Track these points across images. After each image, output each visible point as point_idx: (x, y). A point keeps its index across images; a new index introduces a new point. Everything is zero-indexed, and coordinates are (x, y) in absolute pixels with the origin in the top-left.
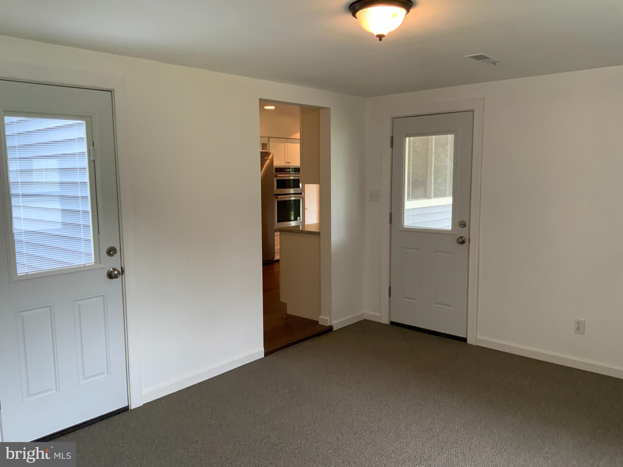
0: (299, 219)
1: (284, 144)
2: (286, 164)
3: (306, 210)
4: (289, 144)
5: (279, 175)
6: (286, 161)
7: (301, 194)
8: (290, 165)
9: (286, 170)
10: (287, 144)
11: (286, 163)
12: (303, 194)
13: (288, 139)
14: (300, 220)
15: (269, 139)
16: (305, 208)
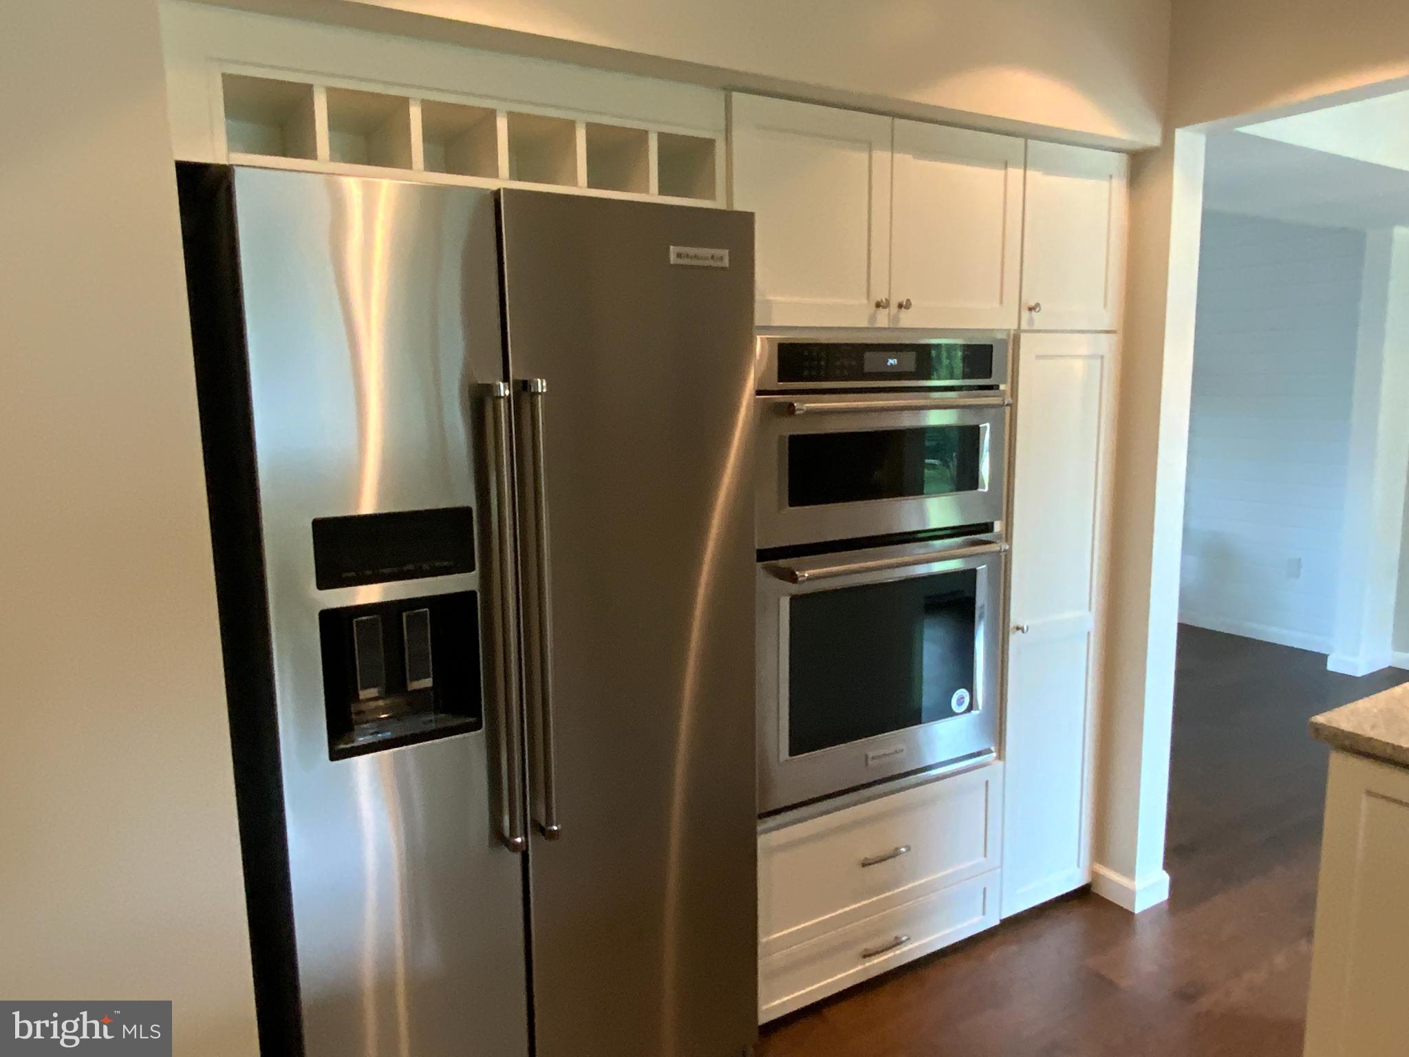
0: (960, 702)
1: (864, 156)
2: (873, 318)
3: (1014, 639)
4: (905, 160)
5: (805, 405)
6: (881, 296)
7: (988, 528)
8: (908, 320)
9: (871, 362)
10: (887, 155)
11: (878, 305)
12: (998, 527)
13: (898, 121)
14: (970, 708)
15: (731, 96)
16: (1012, 625)
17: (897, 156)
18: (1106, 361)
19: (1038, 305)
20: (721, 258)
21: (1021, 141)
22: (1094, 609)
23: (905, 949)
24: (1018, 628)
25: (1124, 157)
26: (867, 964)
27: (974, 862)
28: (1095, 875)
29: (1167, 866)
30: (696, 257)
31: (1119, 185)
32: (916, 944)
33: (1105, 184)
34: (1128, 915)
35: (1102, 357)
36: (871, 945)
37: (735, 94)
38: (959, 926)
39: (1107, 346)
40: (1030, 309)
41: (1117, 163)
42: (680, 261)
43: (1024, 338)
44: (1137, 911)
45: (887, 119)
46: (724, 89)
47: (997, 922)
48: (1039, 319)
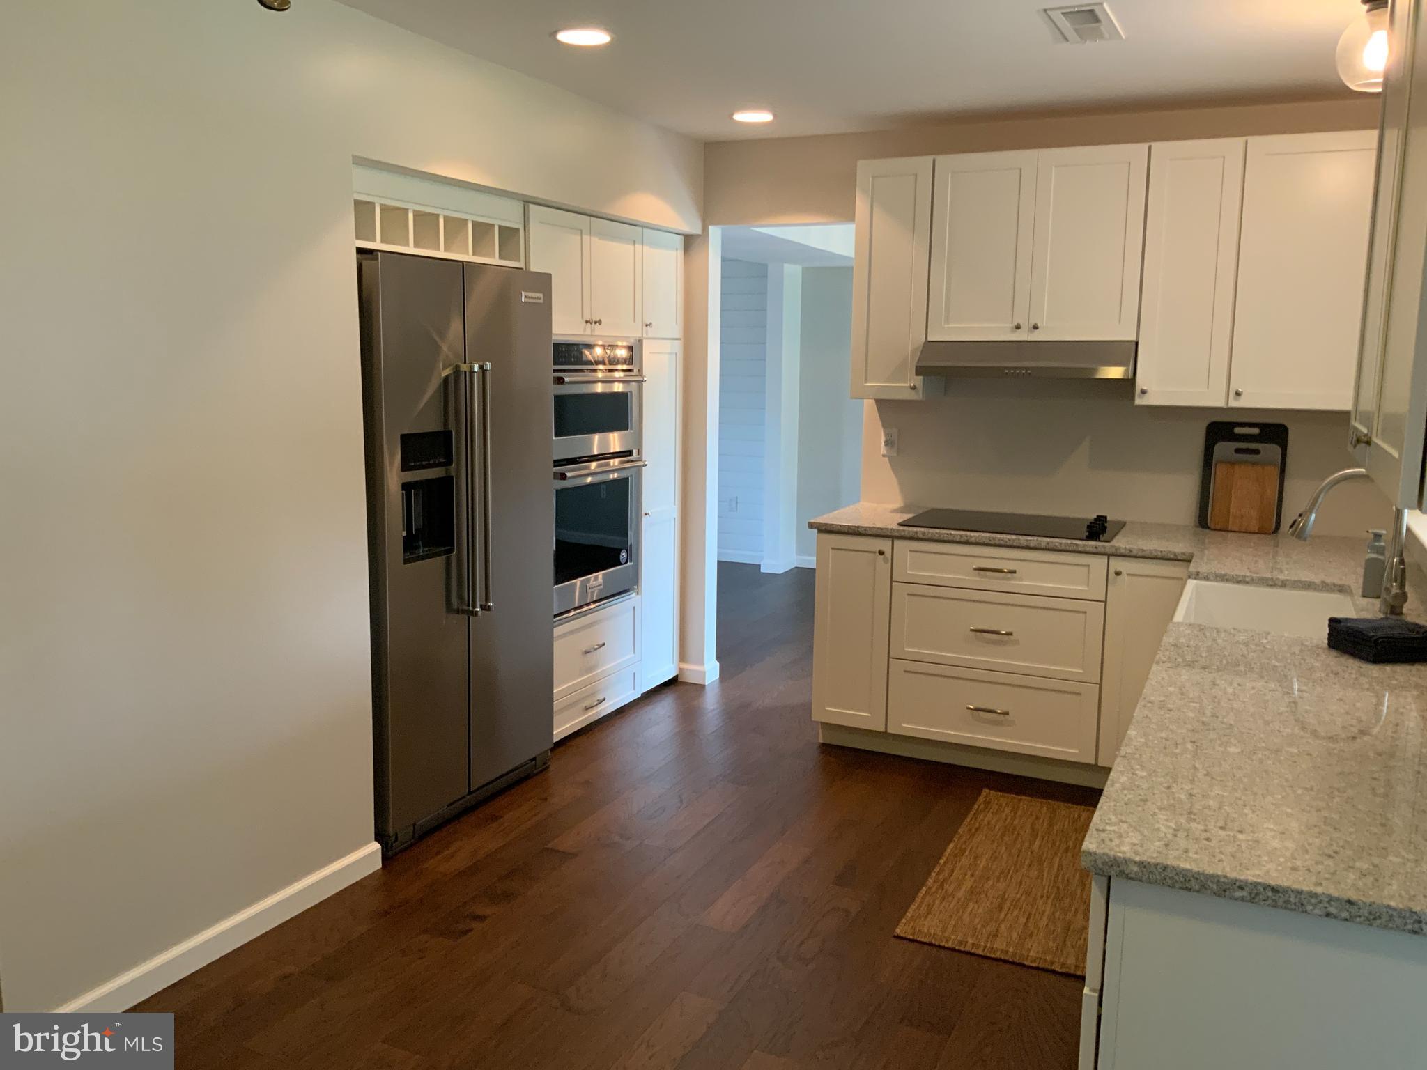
0: (623, 556)
1: (579, 238)
2: (584, 329)
3: (643, 520)
6: (587, 317)
7: (633, 453)
8: (598, 331)
11: (587, 322)
12: (637, 452)
13: (593, 219)
15: (528, 207)
16: (644, 512)
17: (593, 238)
18: (678, 354)
19: (651, 323)
20: (540, 299)
21: (640, 229)
22: (676, 503)
23: (602, 706)
24: (646, 514)
25: (682, 237)
26: (587, 716)
27: (628, 657)
28: (681, 669)
29: (718, 658)
30: (532, 298)
31: (681, 253)
32: (611, 703)
33: (674, 253)
34: (703, 686)
35: (676, 354)
36: (587, 703)
37: (531, 206)
38: (621, 697)
39: (677, 347)
40: (647, 326)
41: (679, 240)
42: (527, 300)
43: (644, 341)
44: (706, 684)
45: (588, 217)
46: (524, 201)
47: (640, 695)
48: (650, 332)
